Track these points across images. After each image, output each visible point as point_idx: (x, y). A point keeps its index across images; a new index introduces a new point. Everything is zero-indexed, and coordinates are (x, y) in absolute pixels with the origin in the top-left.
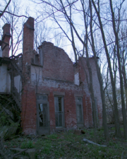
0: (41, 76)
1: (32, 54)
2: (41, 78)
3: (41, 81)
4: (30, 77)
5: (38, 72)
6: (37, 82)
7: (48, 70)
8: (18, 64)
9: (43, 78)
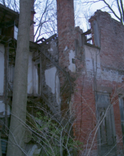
0: (99, 63)
1: (74, 33)
2: (99, 66)
3: (99, 71)
4: (84, 65)
5: (94, 57)
6: (95, 73)
7: (107, 55)
8: (51, 50)
9: (103, 68)
